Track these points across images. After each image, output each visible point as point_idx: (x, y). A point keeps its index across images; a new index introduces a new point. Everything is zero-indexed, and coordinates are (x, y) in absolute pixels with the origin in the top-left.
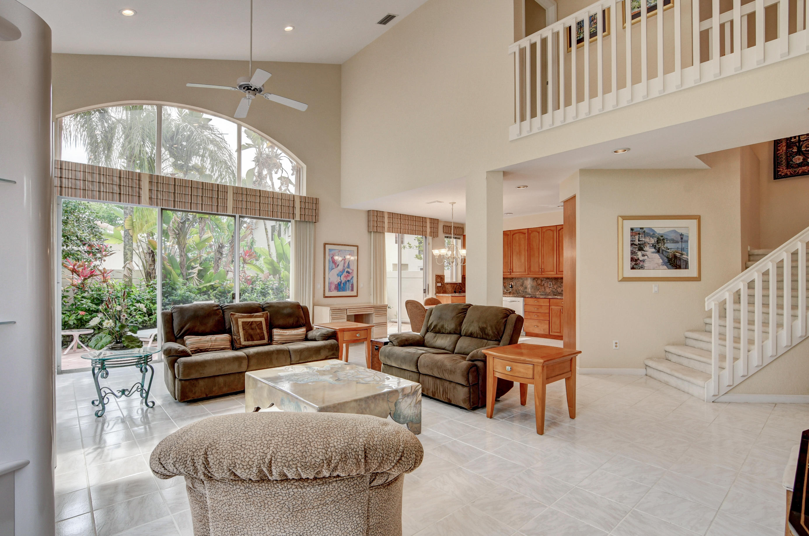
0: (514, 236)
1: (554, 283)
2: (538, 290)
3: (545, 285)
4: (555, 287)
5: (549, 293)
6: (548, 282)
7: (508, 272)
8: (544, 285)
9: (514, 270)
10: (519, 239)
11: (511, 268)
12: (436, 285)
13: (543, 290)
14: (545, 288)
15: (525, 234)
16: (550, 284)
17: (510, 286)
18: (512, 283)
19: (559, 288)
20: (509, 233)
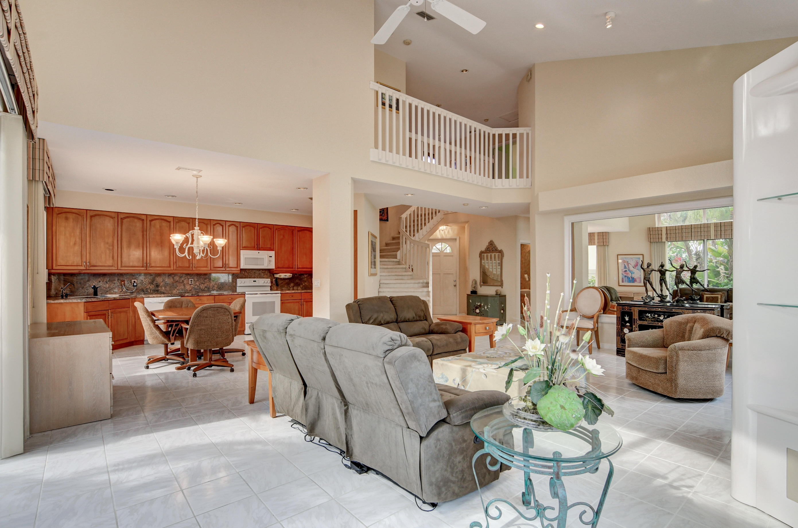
0: (153, 222)
1: (196, 279)
2: (176, 288)
3: (185, 282)
4: (197, 284)
5: (190, 290)
6: (189, 279)
7: (142, 267)
8: (183, 281)
9: (152, 265)
10: (160, 227)
11: (148, 262)
13: (183, 287)
14: (184, 285)
15: (170, 222)
16: (191, 281)
17: (135, 284)
18: (136, 280)
19: (202, 285)
20: (144, 217)
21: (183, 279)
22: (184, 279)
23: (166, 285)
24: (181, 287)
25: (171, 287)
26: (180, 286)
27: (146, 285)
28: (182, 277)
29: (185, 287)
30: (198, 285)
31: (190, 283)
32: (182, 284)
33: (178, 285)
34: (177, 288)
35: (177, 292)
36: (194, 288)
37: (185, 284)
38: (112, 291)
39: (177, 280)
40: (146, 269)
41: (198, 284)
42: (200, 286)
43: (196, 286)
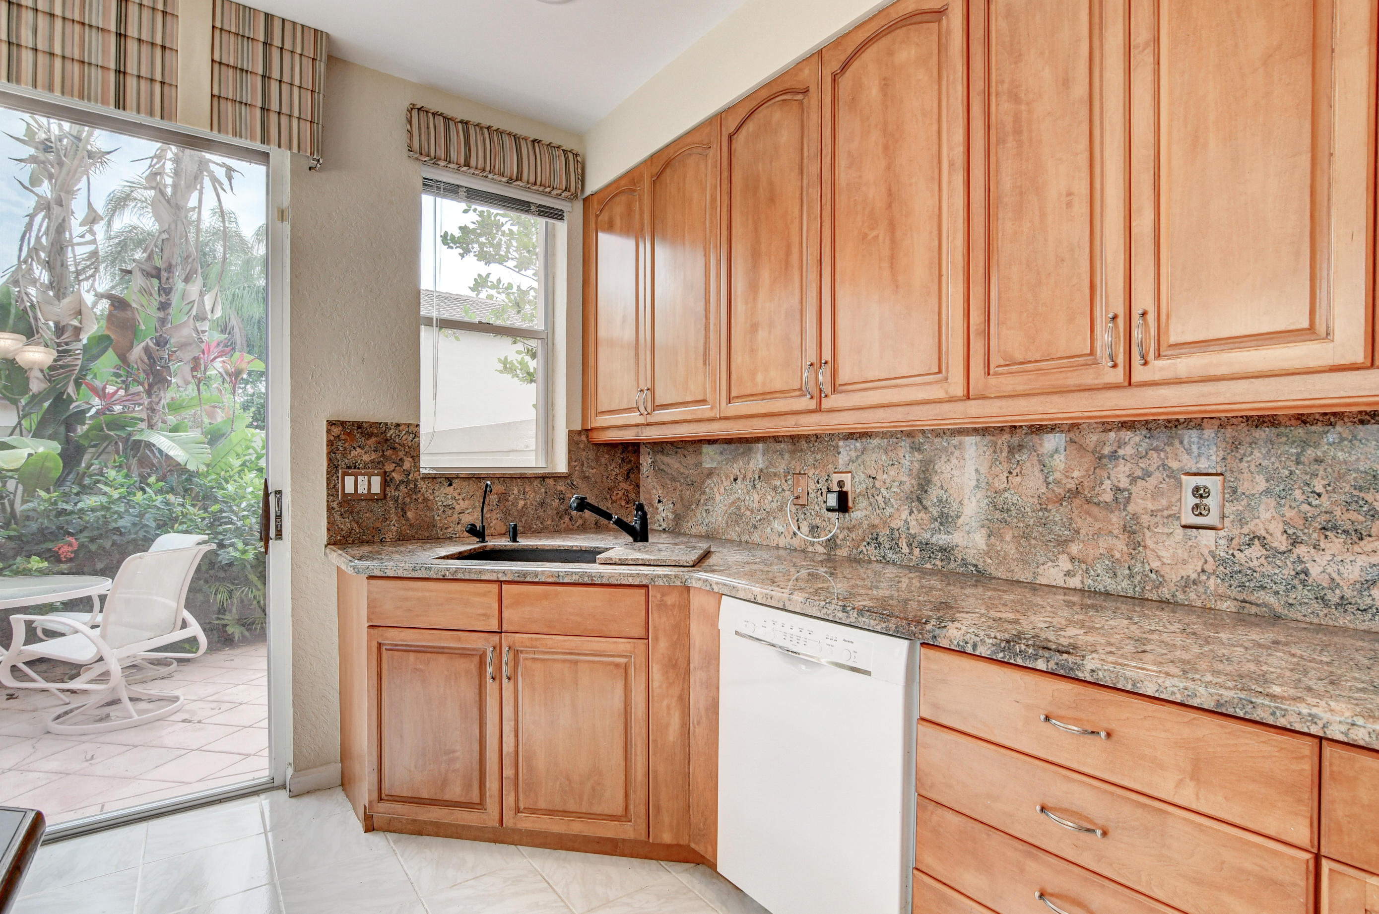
2: (1062, 543)
3: (1141, 503)
5: (1187, 584)
7: (802, 392)
9: (844, 375)
11: (827, 355)
12: (332, 488)
13: (1120, 546)
17: (833, 501)
18: (847, 478)
21: (1120, 474)
22: (1134, 480)
23: (998, 515)
24: (1104, 543)
25: (1027, 537)
26: (1098, 534)
27: (889, 511)
28: (1114, 456)
29: (1135, 543)
30: (1280, 542)
31: (1190, 518)
32: (1116, 519)
33: (1078, 523)
34: (1074, 549)
35: (1075, 582)
36: (1223, 562)
37: (1135, 517)
38: (769, 530)
39: (1072, 485)
40: (813, 405)
41: (1276, 528)
42: (1301, 550)
43: (1256, 550)
